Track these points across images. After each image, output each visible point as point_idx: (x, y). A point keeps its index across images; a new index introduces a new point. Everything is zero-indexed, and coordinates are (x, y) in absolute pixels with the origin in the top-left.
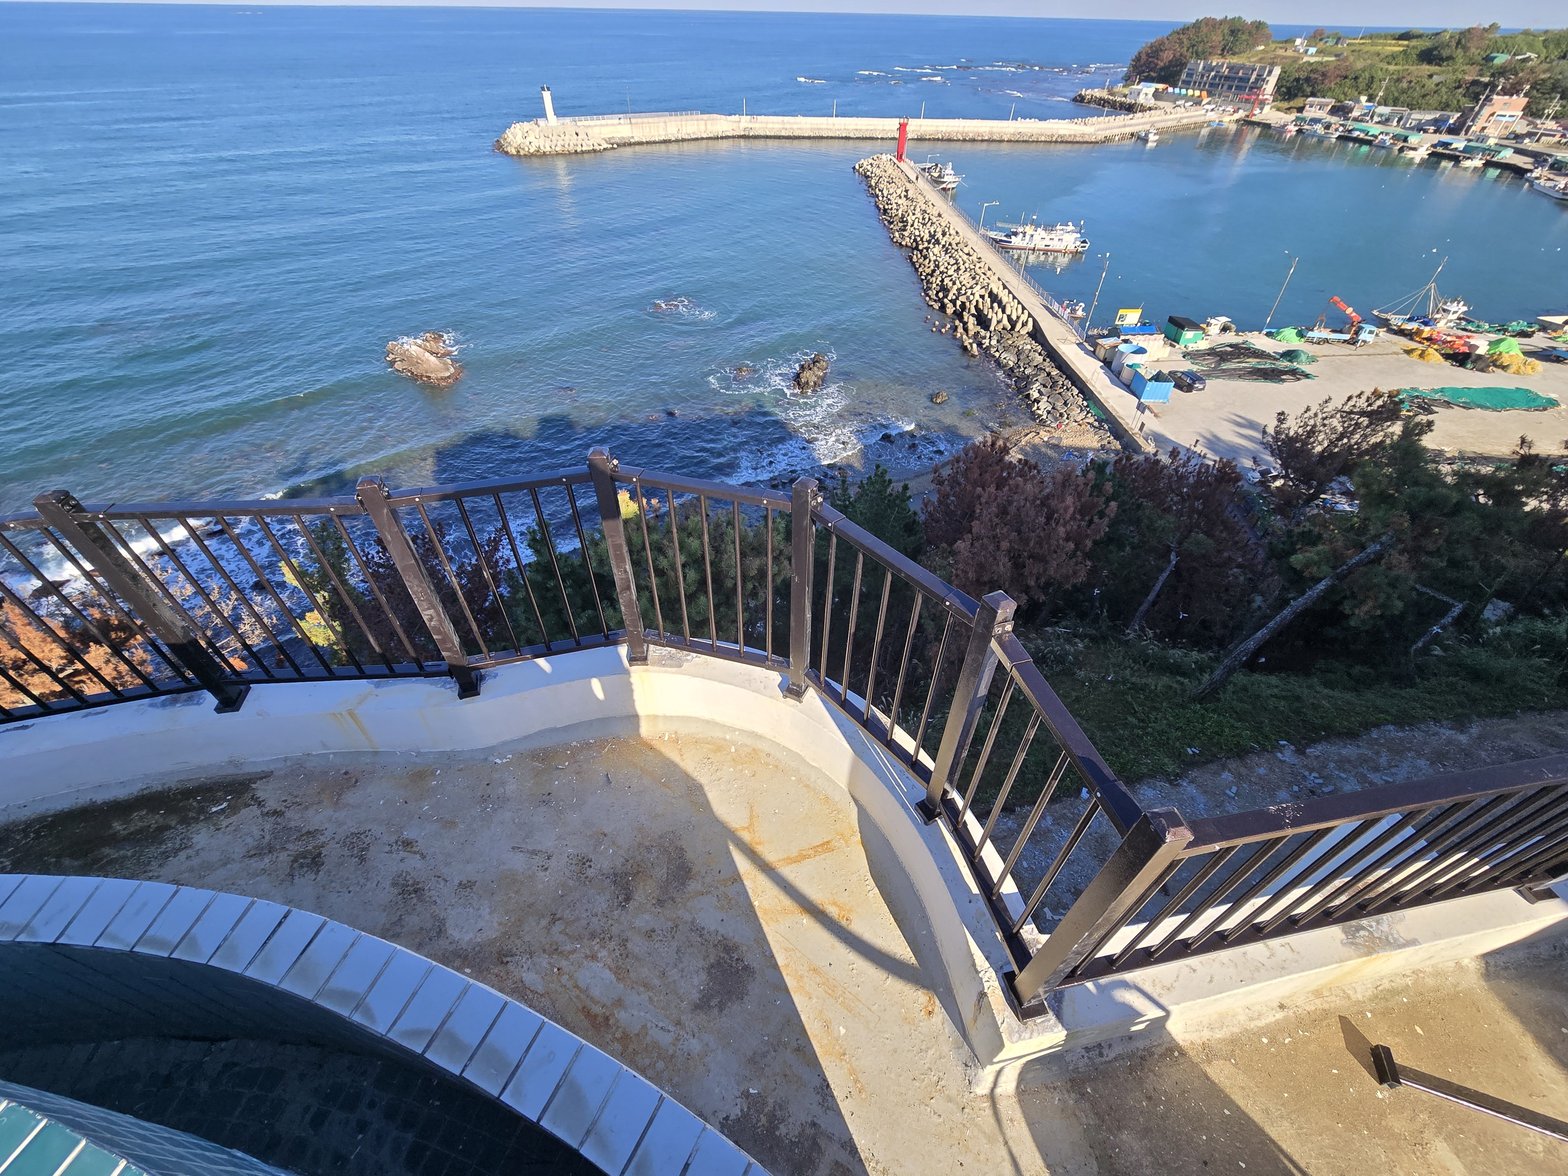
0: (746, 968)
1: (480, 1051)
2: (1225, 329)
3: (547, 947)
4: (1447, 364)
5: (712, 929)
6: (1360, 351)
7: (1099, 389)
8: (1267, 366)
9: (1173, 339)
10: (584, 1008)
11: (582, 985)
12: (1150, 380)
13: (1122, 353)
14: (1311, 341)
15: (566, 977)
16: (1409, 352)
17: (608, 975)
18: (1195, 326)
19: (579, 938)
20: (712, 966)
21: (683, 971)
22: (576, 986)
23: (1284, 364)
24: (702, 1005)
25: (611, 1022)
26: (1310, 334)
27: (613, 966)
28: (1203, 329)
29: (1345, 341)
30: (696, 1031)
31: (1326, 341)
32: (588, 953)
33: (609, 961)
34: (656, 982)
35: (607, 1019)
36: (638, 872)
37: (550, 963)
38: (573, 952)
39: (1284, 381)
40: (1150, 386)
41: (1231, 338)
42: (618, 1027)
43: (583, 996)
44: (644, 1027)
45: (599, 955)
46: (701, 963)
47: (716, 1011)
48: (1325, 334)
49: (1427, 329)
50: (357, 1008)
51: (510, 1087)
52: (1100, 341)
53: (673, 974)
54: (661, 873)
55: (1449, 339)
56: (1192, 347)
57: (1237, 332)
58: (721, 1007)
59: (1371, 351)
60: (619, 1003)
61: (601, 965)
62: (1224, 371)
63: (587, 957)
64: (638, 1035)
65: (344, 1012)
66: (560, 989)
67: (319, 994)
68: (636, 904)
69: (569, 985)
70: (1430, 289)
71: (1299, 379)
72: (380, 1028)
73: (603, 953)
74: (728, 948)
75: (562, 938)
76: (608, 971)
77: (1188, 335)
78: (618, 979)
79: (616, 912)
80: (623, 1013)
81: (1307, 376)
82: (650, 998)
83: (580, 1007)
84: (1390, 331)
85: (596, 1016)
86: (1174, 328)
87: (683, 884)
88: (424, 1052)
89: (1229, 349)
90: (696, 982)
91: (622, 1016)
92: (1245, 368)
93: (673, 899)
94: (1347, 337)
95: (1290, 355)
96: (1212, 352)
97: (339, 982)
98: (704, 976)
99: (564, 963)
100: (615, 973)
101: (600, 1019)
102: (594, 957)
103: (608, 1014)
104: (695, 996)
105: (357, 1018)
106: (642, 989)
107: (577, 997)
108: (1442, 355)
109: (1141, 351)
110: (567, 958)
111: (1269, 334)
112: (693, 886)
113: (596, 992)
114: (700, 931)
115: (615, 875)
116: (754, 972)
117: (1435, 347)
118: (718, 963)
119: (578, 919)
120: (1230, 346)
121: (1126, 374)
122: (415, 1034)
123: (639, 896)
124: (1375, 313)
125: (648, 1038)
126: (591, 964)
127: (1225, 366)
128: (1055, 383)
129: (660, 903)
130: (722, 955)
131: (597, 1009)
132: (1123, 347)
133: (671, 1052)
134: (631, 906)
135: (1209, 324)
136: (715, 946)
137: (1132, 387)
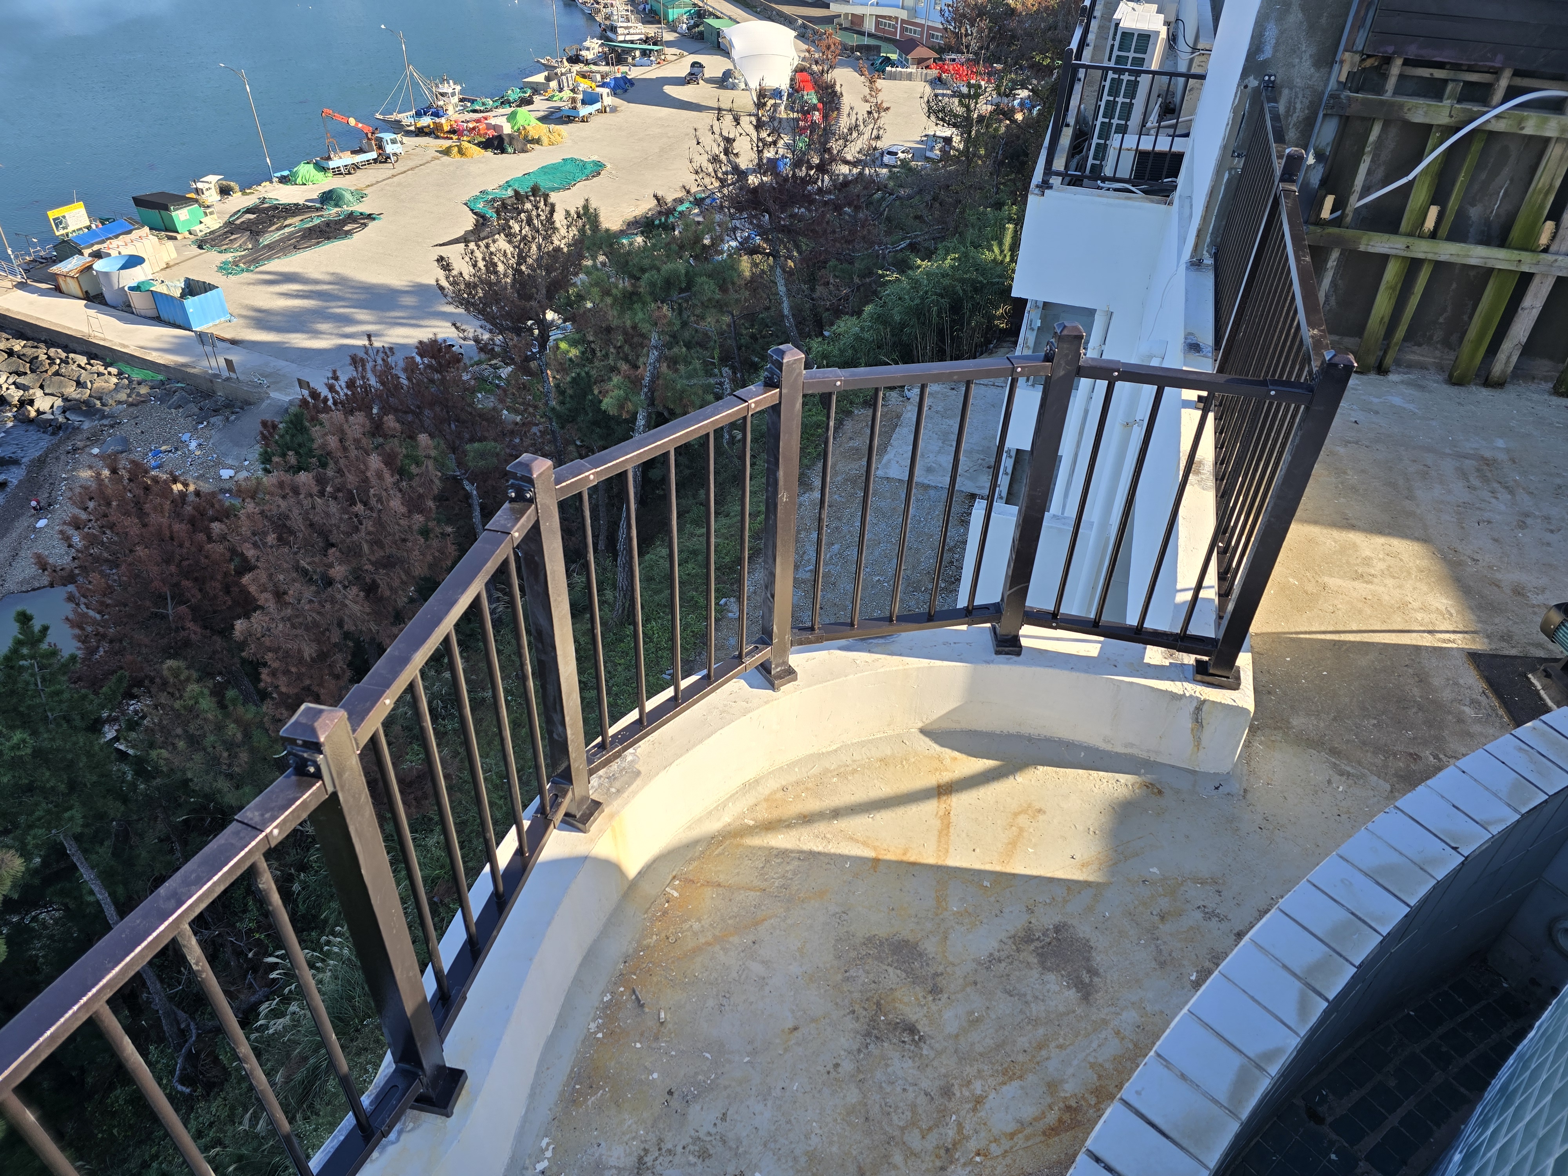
0: (1057, 929)
1: (1333, 945)
2: (225, 191)
3: (938, 1163)
4: (489, 154)
5: (996, 945)
6: (400, 167)
7: (118, 340)
8: (317, 221)
9: (167, 229)
10: (1044, 1133)
11: (1011, 1127)
12: (183, 295)
13: (107, 274)
14: (337, 172)
15: (993, 1147)
16: (447, 152)
17: (1012, 1088)
18: (183, 201)
19: (943, 1113)
20: (1042, 964)
21: (1037, 998)
22: (1012, 1136)
23: (331, 212)
24: (1086, 992)
25: (1074, 1105)
26: (332, 164)
27: (1000, 1079)
28: (196, 201)
29: (375, 161)
30: (1113, 1009)
31: (356, 167)
32: (970, 1105)
33: (991, 1082)
34: (1041, 1031)
35: (1068, 1108)
36: (878, 1004)
37: (965, 1165)
38: (960, 1126)
39: (348, 233)
40: (190, 303)
41: (239, 201)
42: (1083, 1097)
43: (1028, 1131)
44: (1092, 1066)
45: (978, 1092)
46: (1035, 973)
47: (1096, 979)
48: (347, 159)
49: (443, 120)
50: (1262, 1069)
51: (1373, 924)
52: (55, 269)
53: (1036, 1009)
54: (893, 976)
55: (471, 125)
56: (201, 230)
57: (243, 190)
58: (1093, 972)
59: (411, 164)
60: (1052, 1086)
61: (992, 1095)
62: (269, 247)
63: (974, 1110)
64: (1100, 1077)
65: (1263, 1085)
66: (1008, 1160)
67: (1234, 1114)
68: (925, 1021)
69: (1006, 1144)
70: (412, 75)
71: (365, 225)
72: (1291, 1043)
73: (978, 1087)
74: (1026, 938)
75: (933, 1139)
76: (1005, 1088)
77: (181, 216)
78: (1021, 1077)
79: (925, 1052)
80: (1066, 1086)
81: (370, 217)
82: (1060, 1047)
83: (1043, 1138)
84: (408, 133)
85: (1060, 1120)
86: (154, 214)
87: (920, 955)
88: (1327, 1000)
89: (252, 216)
90: (1057, 988)
91: (1070, 1088)
92: (291, 234)
93: (936, 975)
94: (373, 155)
95: (329, 197)
96: (231, 228)
97: (1221, 1089)
98: (1051, 977)
99: (973, 1145)
100: (1011, 1079)
101: (1066, 1117)
102: (979, 1101)
103: (1061, 1105)
104: (1072, 994)
105: (1274, 1069)
106: (1044, 1053)
107: (1027, 1138)
108: (479, 144)
109: (134, 261)
110: (967, 1138)
111: (284, 180)
112: (930, 947)
113: (1028, 1111)
114: (993, 960)
115: (868, 1034)
116: (1065, 924)
117: (465, 138)
118: (1042, 957)
119: (913, 1107)
120: (249, 211)
121: (138, 301)
122: (1303, 1008)
123: (914, 1014)
124: (378, 116)
125: (1107, 1065)
126: (987, 1106)
127: (267, 239)
128: (33, 361)
129: (935, 991)
130: (1032, 947)
131: (1052, 1118)
132: (99, 266)
133: (1131, 1046)
134: (923, 1028)
135: (197, 191)
136: (1018, 950)
137: (164, 316)
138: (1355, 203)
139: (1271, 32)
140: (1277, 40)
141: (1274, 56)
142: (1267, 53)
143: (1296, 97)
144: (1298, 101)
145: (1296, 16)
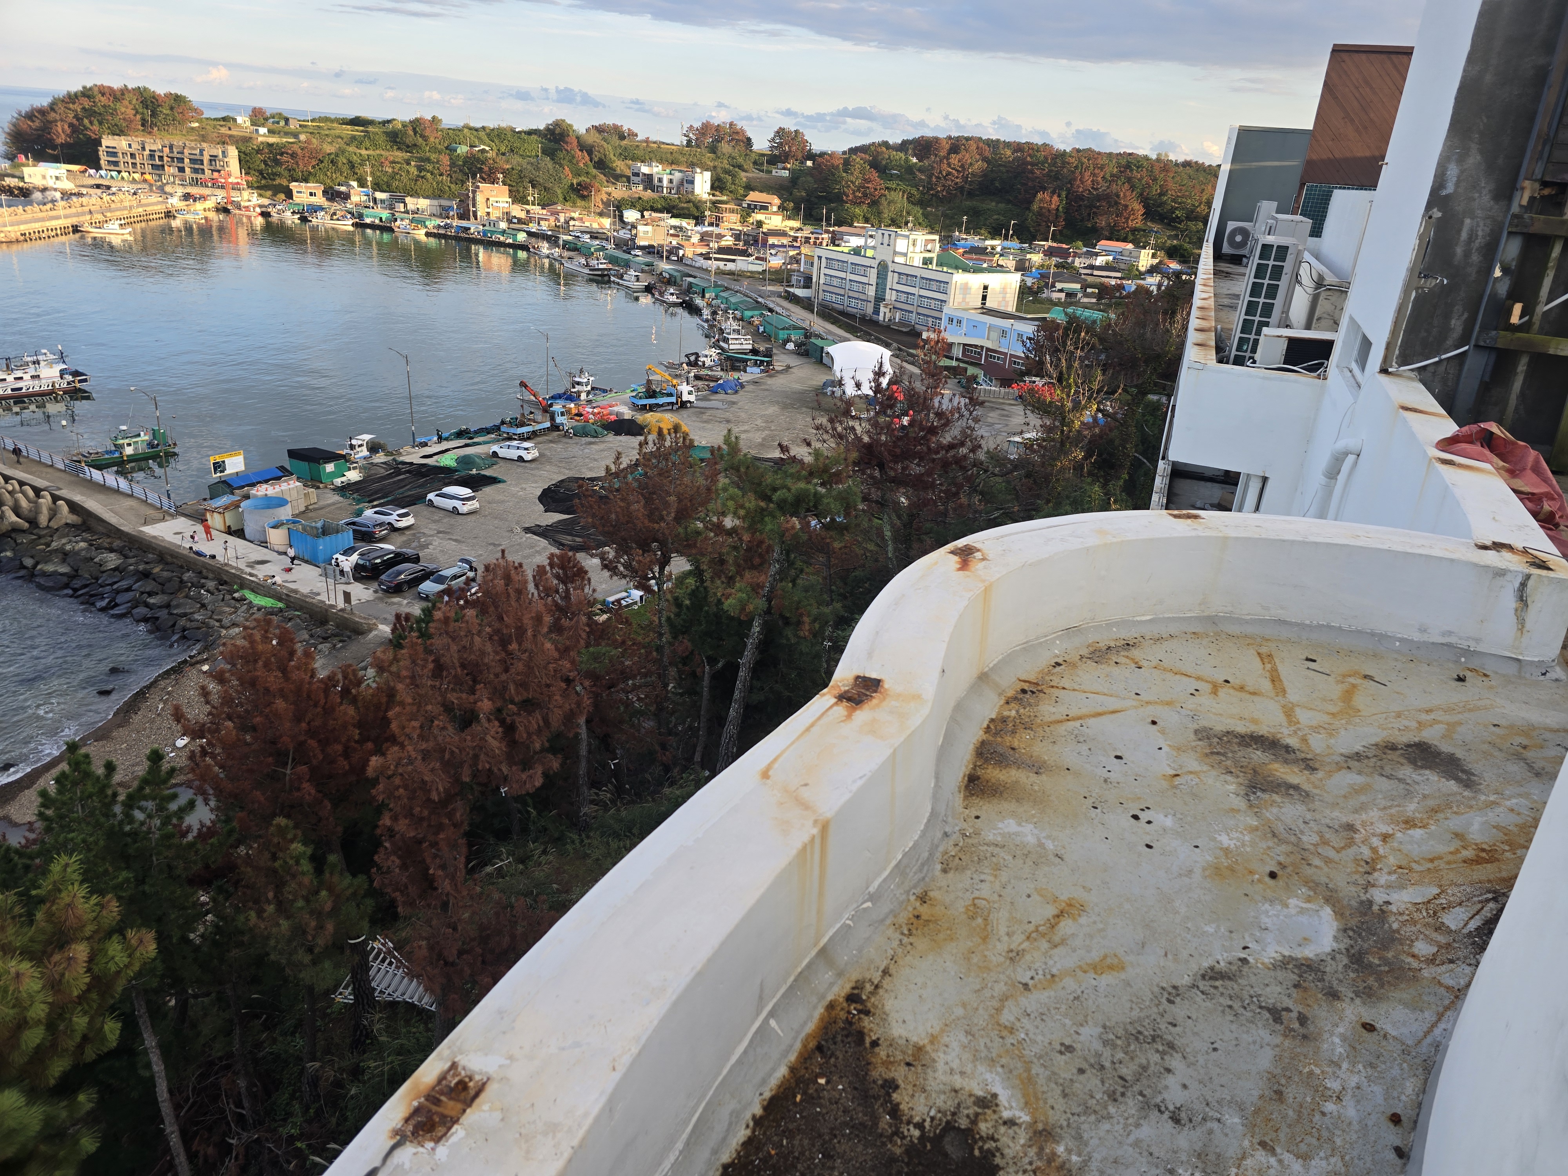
25: (1487, 848)
35: (1482, 850)
43: (1447, 859)
56: (343, 482)
58: (1468, 773)
60: (1459, 835)
69: (1427, 865)
77: (327, 469)
81: (496, 480)
93: (1306, 759)
100: (1413, 827)
101: (1483, 855)
116: (1426, 743)
118: (1411, 760)
121: (274, 537)
129: (1310, 769)
130: (1398, 754)
136: (1385, 753)
138: (1543, 308)
139: (1453, 171)
140: (1458, 177)
141: (1455, 191)
142: (1450, 189)
143: (1478, 225)
144: (1480, 229)
145: (1474, 158)
